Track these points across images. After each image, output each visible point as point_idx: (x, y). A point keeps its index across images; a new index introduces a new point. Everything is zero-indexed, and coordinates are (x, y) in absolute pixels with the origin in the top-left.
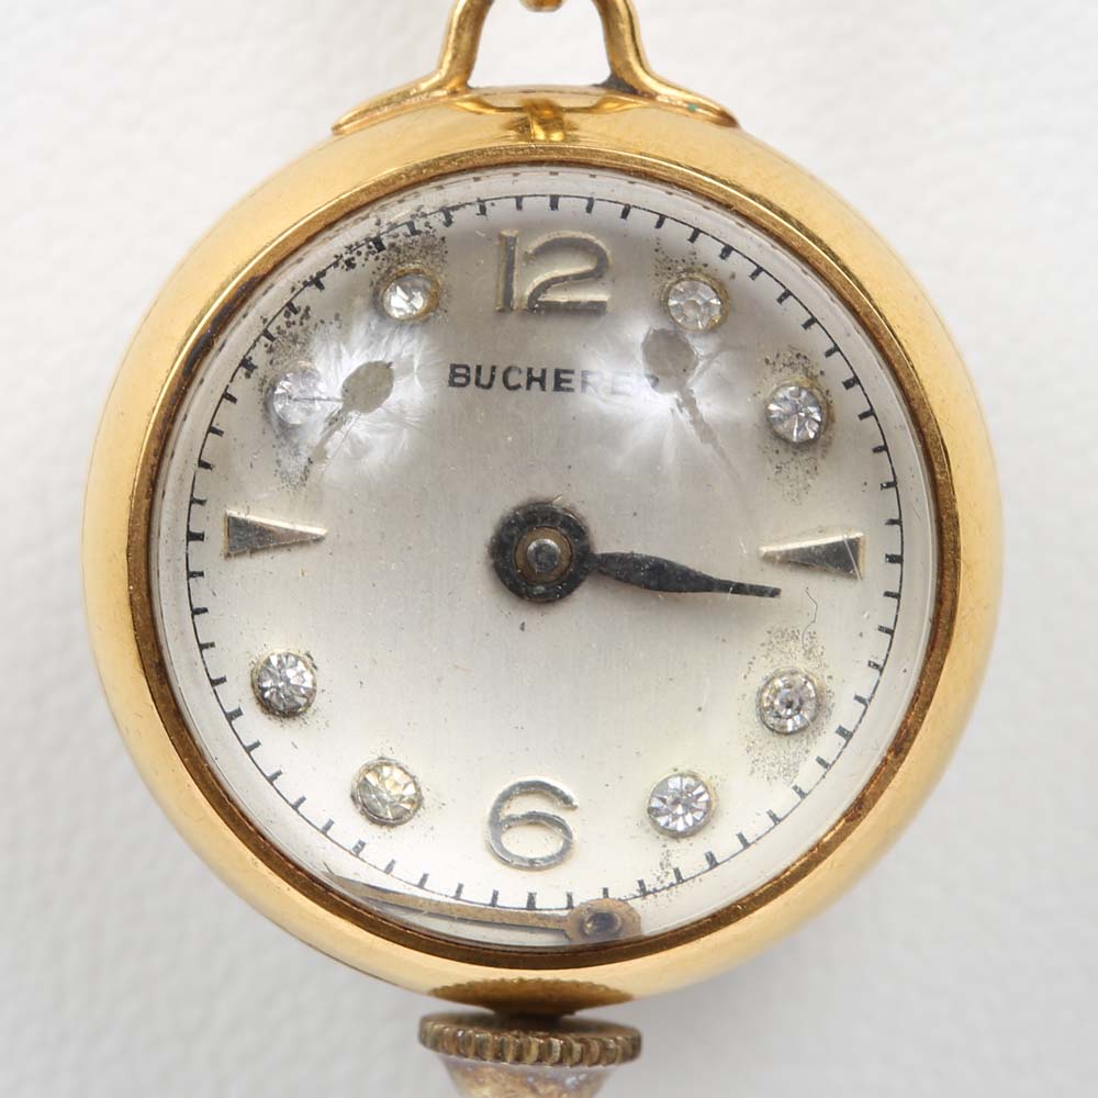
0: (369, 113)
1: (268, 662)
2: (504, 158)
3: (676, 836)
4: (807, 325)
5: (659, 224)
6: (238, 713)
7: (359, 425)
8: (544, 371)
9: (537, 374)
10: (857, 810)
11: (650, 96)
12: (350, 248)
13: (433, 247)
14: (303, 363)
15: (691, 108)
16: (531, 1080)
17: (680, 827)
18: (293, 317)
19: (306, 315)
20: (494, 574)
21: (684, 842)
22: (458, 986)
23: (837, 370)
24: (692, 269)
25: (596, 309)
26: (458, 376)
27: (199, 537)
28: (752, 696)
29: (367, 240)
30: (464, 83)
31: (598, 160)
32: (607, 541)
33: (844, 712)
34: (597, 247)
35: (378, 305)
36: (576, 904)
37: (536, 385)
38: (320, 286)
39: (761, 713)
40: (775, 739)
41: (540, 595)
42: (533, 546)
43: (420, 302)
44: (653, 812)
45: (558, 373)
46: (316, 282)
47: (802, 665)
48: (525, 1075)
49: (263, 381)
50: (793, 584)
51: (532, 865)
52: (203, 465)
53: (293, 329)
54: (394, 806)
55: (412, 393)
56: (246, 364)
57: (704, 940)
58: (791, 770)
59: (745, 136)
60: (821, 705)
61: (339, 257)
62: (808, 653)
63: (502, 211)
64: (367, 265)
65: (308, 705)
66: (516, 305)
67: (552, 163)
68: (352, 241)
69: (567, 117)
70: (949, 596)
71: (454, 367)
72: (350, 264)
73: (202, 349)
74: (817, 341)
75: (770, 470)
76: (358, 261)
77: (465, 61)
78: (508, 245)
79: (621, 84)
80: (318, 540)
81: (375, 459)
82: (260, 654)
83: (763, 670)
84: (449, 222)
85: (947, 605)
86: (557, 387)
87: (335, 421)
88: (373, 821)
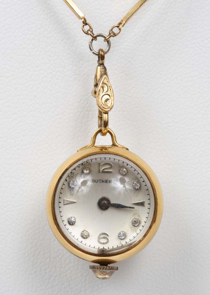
0: (82, 149)
1: (69, 218)
2: (99, 153)
3: (122, 239)
4: (138, 174)
5: (119, 161)
6: (66, 225)
7: (83, 188)
8: (104, 180)
9: (103, 181)
10: (145, 236)
11: (118, 146)
12: (79, 165)
13: (90, 164)
14: (73, 180)
15: (123, 148)
16: (102, 272)
17: (122, 238)
18: (72, 174)
19: (74, 174)
20: (98, 205)
21: (123, 240)
22: (95, 260)
23: (142, 180)
24: (123, 167)
25: (111, 172)
26: (94, 181)
27: (60, 202)
28: (131, 222)
29: (81, 164)
30: (94, 145)
31: (110, 153)
32: (112, 202)
33: (143, 223)
34: (111, 164)
35: (83, 172)
36: (100, 248)
37: (103, 182)
38: (75, 170)
39: (132, 223)
40: (134, 227)
41: (104, 209)
42: (103, 202)
43: (88, 171)
44: (119, 237)
45: (106, 180)
46: (75, 169)
47: (137, 217)
48: (101, 271)
49: (68, 182)
50: (136, 207)
51: (104, 243)
52: (61, 193)
53: (72, 175)
54: (86, 236)
55: (89, 183)
56: (66, 180)
57: (125, 253)
58: (136, 231)
59: (130, 151)
60: (140, 223)
61: (78, 166)
62: (138, 216)
63: (98, 160)
64: (81, 167)
65: (75, 223)
66: (100, 172)
67: (105, 153)
68: (79, 164)
69: (108, 149)
70: (156, 208)
71: (93, 180)
72: (79, 167)
73: (61, 178)
74: (139, 176)
75: (133, 193)
76: (80, 166)
77: (94, 143)
78: (99, 164)
79: (114, 145)
80: (76, 202)
81: (85, 191)
82: (68, 217)
83: (132, 218)
84: (92, 161)
85: (156, 210)
86: (106, 182)
87: (80, 188)
88: (83, 238)
